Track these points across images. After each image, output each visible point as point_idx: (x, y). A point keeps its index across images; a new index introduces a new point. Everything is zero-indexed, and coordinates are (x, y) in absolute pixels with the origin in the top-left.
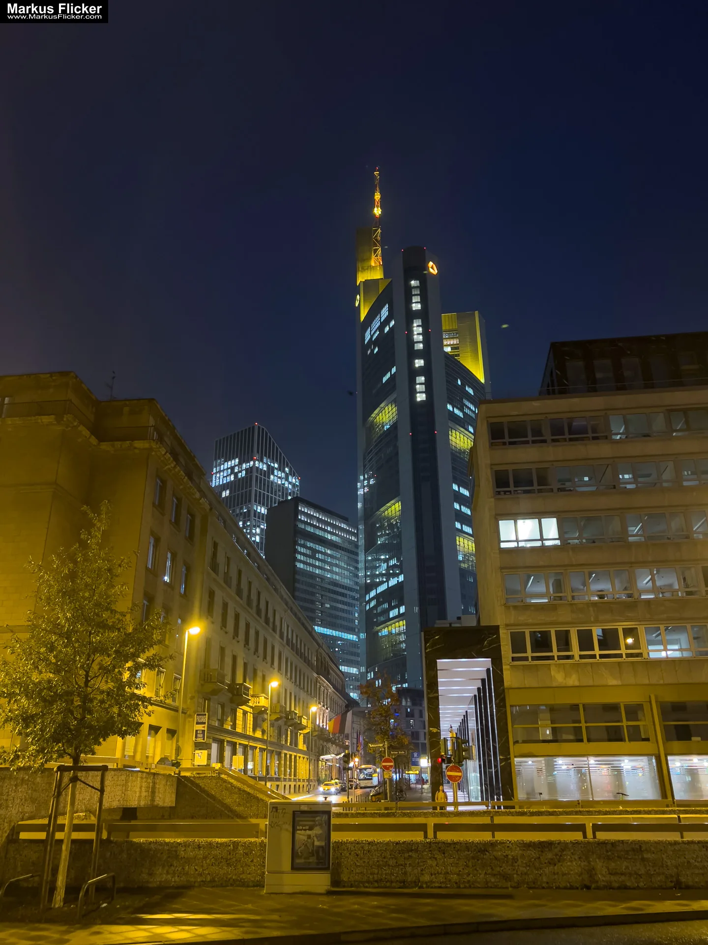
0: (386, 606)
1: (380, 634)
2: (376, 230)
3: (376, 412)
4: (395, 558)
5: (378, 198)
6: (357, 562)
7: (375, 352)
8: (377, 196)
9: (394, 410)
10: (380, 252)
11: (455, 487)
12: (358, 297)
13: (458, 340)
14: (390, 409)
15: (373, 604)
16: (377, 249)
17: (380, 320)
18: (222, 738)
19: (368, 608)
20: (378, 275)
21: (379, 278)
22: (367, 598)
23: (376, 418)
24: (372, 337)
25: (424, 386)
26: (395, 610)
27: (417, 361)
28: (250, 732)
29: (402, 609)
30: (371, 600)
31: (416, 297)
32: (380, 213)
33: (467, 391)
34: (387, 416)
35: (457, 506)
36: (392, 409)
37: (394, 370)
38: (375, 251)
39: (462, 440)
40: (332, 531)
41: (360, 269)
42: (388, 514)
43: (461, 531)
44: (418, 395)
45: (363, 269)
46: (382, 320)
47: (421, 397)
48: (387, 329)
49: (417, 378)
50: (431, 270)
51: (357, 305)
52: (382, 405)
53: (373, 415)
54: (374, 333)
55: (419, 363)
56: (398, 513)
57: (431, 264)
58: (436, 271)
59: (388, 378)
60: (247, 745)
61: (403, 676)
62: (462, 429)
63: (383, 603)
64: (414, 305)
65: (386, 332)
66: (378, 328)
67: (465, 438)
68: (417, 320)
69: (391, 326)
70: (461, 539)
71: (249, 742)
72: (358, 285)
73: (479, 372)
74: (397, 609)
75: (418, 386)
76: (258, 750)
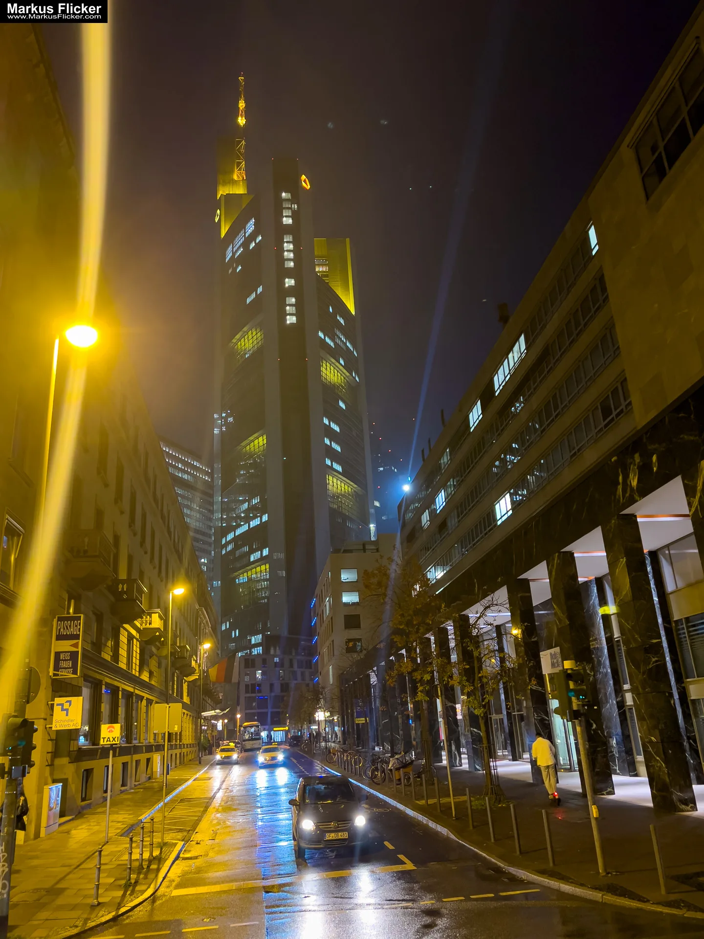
0: (246, 549)
1: (237, 580)
2: (240, 142)
3: (238, 337)
4: (258, 497)
5: (242, 106)
6: (212, 504)
7: (238, 271)
8: (242, 104)
9: (259, 334)
10: (244, 166)
11: (326, 421)
12: (218, 211)
13: (327, 268)
14: (254, 333)
15: (229, 548)
16: (240, 163)
17: (245, 235)
18: (98, 677)
19: (224, 552)
20: (240, 190)
21: (242, 193)
22: (224, 542)
23: (237, 344)
24: (234, 254)
25: (294, 308)
26: (257, 553)
27: (287, 280)
28: (135, 672)
29: (266, 552)
30: (228, 543)
31: (287, 210)
32: (244, 123)
33: (339, 320)
34: (251, 341)
35: (327, 441)
36: (256, 334)
37: (260, 290)
38: (239, 164)
39: (332, 372)
40: (183, 468)
41: (221, 181)
42: (250, 449)
43: (331, 468)
44: (288, 317)
45: (225, 183)
46: (247, 235)
47: (291, 320)
48: (253, 245)
49: (287, 299)
50: (304, 184)
51: (217, 220)
52: (245, 329)
53: (234, 341)
54: (237, 251)
55: (289, 282)
56: (261, 449)
57: (304, 177)
58: (309, 187)
59: (252, 298)
60: (132, 693)
61: (265, 624)
62: (333, 361)
63: (243, 545)
64: (284, 219)
65: (251, 248)
66: (241, 244)
67: (336, 371)
68: (288, 236)
69: (257, 241)
70: (331, 478)
71: (134, 688)
72: (218, 198)
73: (349, 301)
74: (260, 552)
75: (288, 308)
76: (144, 702)
